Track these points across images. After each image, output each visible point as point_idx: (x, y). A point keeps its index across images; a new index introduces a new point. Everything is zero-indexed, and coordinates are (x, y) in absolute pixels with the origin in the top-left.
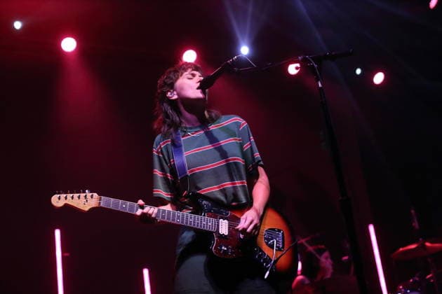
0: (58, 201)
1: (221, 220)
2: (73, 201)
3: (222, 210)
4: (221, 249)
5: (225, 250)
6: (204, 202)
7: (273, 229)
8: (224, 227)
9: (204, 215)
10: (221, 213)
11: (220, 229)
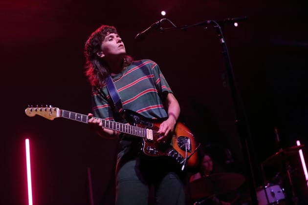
0: (31, 112)
1: (147, 129)
2: (42, 112)
3: (147, 123)
4: (149, 150)
5: (151, 151)
6: (135, 116)
7: (183, 137)
8: (150, 135)
9: (136, 126)
10: (147, 125)
11: (147, 136)
